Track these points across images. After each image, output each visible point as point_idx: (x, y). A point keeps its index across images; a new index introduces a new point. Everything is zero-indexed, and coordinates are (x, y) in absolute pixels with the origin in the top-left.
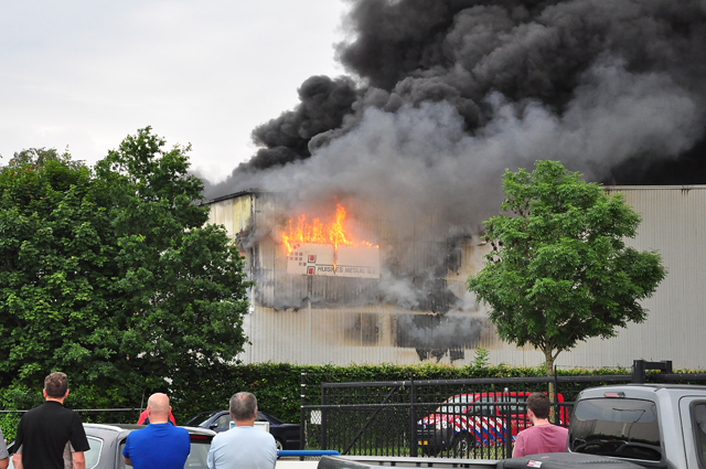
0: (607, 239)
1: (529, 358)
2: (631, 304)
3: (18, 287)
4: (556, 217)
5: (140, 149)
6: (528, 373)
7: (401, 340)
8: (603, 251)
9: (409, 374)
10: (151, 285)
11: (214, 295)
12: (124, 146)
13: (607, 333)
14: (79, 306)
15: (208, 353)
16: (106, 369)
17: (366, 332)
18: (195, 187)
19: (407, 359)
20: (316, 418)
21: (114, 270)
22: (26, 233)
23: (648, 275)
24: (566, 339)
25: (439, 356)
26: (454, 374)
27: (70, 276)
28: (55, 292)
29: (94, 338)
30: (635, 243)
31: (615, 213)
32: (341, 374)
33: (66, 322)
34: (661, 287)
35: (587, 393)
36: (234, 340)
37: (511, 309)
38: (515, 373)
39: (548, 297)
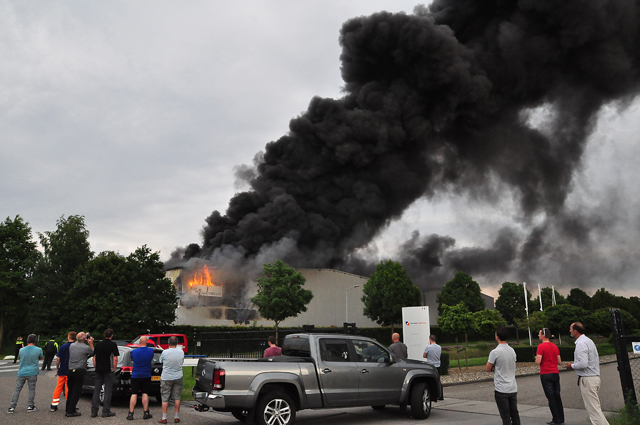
0: (295, 286)
1: (270, 323)
2: (302, 306)
3: (98, 297)
4: (281, 278)
5: (142, 252)
6: (270, 329)
7: (228, 318)
8: (294, 289)
9: (231, 329)
10: (145, 298)
11: (165, 302)
12: (136, 251)
13: (296, 315)
14: (119, 304)
15: (163, 321)
16: (127, 326)
17: (216, 315)
18: (161, 265)
19: (230, 324)
20: (199, 344)
21: (131, 293)
22: (101, 279)
23: (308, 297)
24: (282, 318)
25: (241, 323)
26: (246, 329)
27: (116, 294)
28: (111, 299)
29: (123, 316)
30: (304, 287)
31: (299, 277)
32: (208, 329)
33: (114, 310)
34: (312, 301)
35: (288, 336)
36: (172, 317)
37: (265, 308)
38: (266, 329)
39: (276, 304)
